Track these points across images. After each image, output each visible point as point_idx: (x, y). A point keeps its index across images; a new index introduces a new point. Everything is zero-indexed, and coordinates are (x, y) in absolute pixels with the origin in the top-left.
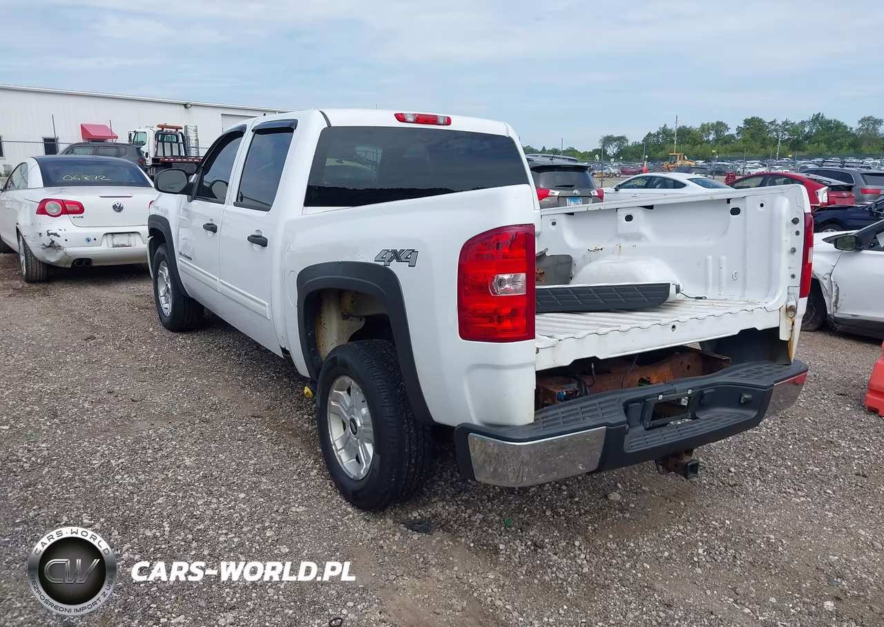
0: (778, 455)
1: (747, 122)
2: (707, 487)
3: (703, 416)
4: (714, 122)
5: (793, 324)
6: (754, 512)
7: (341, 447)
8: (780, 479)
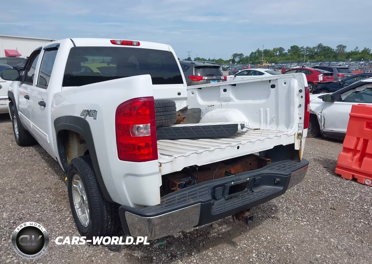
0: (295, 199)
1: (292, 47)
2: (261, 218)
3: (256, 190)
4: (279, 47)
5: (301, 142)
6: (282, 231)
7: (78, 207)
8: (295, 212)
